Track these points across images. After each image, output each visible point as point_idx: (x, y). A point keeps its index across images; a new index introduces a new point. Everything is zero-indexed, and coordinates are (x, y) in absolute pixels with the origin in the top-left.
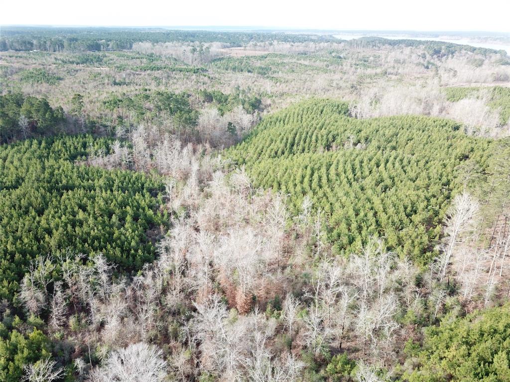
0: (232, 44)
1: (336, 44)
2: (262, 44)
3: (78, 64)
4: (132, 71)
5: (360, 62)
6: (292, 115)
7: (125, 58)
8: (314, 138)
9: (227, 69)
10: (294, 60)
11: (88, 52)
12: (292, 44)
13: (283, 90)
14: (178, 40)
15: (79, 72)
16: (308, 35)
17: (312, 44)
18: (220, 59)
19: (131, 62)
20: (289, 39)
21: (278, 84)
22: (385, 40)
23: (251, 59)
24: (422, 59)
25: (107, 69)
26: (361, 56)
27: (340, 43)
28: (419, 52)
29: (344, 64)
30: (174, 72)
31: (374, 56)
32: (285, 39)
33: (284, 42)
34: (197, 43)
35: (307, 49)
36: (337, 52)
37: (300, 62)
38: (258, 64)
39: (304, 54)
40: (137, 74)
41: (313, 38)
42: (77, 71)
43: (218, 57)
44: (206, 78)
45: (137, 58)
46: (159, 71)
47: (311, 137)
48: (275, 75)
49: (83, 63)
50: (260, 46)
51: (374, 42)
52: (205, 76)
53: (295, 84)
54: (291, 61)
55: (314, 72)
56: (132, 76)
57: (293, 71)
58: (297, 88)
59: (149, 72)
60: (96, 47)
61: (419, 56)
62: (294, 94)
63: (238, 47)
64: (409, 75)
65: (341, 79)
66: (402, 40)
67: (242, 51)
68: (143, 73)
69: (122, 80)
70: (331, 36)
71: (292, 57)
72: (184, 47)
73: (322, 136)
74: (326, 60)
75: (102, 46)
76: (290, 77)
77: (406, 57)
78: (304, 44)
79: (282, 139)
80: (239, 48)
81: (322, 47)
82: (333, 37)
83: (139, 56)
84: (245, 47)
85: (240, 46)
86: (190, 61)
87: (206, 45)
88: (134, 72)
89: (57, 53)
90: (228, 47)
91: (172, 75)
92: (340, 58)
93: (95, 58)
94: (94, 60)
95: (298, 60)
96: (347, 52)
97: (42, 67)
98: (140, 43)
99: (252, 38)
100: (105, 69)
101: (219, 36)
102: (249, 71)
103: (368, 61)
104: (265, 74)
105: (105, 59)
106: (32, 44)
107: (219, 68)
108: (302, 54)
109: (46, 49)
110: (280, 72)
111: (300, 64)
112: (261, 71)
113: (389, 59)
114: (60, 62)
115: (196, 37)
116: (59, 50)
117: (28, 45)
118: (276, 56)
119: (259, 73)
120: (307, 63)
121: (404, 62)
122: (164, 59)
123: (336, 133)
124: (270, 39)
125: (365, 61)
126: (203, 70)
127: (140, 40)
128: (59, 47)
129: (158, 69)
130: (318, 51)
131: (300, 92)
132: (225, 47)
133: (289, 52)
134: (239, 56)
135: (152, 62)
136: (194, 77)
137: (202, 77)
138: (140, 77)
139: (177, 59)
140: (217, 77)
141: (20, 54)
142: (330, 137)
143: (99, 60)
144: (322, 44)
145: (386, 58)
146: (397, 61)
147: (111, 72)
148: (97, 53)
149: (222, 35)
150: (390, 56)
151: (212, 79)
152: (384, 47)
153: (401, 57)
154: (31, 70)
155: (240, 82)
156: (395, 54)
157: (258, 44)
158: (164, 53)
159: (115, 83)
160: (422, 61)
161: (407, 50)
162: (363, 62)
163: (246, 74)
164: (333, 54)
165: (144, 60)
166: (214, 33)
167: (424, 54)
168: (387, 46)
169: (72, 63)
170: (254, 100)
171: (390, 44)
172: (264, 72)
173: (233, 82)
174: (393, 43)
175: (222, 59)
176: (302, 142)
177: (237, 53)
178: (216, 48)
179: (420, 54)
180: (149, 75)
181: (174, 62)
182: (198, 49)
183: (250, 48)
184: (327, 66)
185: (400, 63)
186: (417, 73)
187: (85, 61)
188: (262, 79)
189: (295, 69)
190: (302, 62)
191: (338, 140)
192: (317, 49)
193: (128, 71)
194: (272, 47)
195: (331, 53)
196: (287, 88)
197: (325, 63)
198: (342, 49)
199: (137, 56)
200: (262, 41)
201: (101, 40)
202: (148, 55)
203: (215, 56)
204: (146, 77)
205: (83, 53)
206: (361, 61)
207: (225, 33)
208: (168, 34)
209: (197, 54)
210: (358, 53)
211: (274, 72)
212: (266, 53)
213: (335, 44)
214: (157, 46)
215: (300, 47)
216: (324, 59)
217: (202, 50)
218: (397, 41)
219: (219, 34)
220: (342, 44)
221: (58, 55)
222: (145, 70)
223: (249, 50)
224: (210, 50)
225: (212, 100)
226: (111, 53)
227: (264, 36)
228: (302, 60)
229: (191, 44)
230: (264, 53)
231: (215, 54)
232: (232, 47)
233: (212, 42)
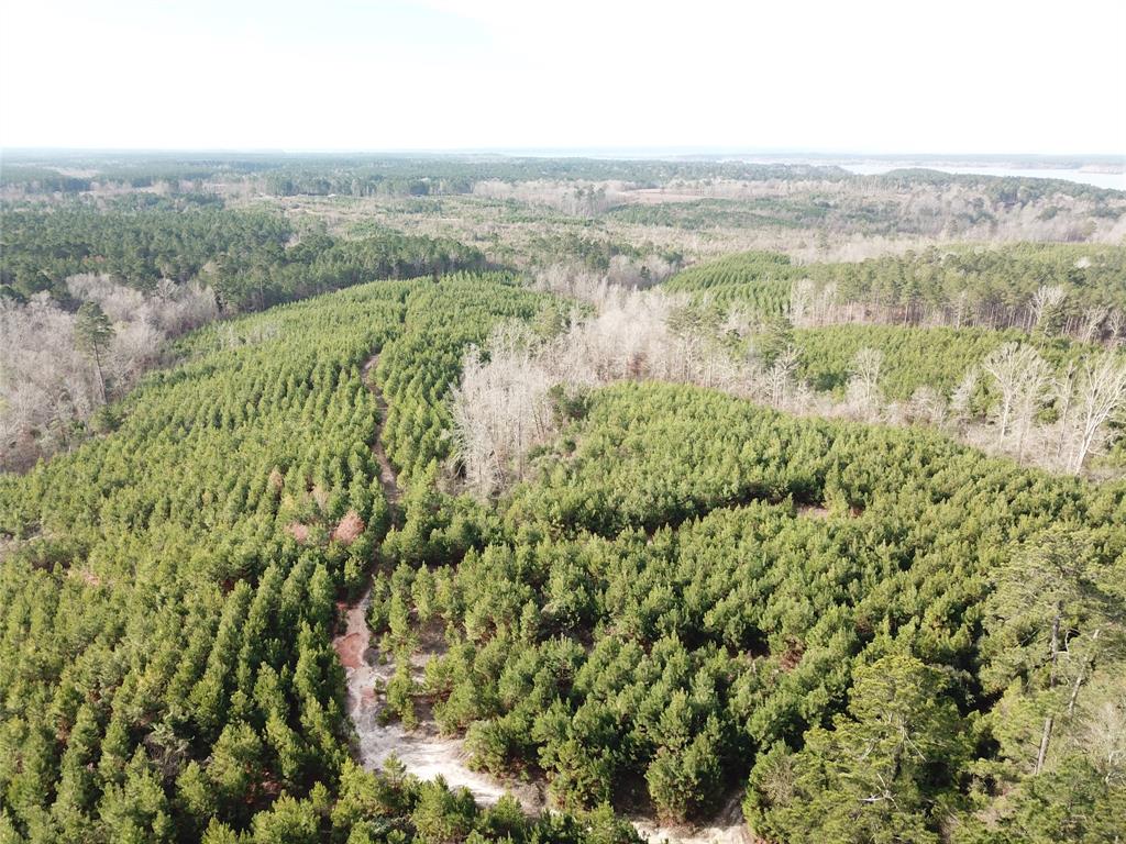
0: (640, 184)
2: (693, 183)
3: (410, 213)
7: (474, 205)
9: (633, 222)
10: (745, 209)
11: (415, 197)
12: (747, 182)
14: (546, 177)
15: (420, 224)
16: (789, 167)
17: (785, 183)
18: (621, 208)
19: (484, 212)
20: (746, 175)
21: (711, 242)
23: (673, 207)
24: (973, 208)
25: (456, 220)
30: (556, 225)
32: (738, 173)
33: (733, 180)
34: (582, 182)
35: (772, 192)
36: (826, 197)
37: (753, 212)
38: (684, 215)
39: (765, 199)
40: (503, 227)
41: (797, 171)
42: (417, 222)
43: (619, 205)
44: (603, 233)
45: (491, 206)
46: (532, 223)
48: (709, 231)
49: (417, 212)
50: (689, 186)
52: (601, 230)
54: (739, 210)
55: (774, 226)
56: (497, 229)
57: (739, 225)
59: (519, 224)
60: (422, 189)
61: (970, 203)
63: (649, 188)
67: (658, 195)
68: (512, 226)
69: (485, 234)
70: (836, 168)
71: (743, 204)
72: (562, 190)
75: (431, 189)
76: (732, 233)
78: (767, 184)
80: (652, 190)
81: (801, 189)
83: (491, 202)
84: (663, 188)
85: (654, 187)
86: (574, 209)
87: (598, 185)
88: (498, 224)
89: (368, 198)
90: (631, 189)
91: (553, 229)
92: (827, 205)
93: (430, 205)
94: (430, 208)
95: (751, 209)
96: (845, 195)
97: (367, 217)
98: (486, 182)
99: (676, 173)
100: (453, 220)
101: (616, 168)
102: (668, 225)
103: (874, 212)
104: (693, 229)
105: (444, 206)
107: (621, 220)
108: (763, 199)
109: (351, 193)
110: (717, 227)
111: (754, 215)
112: (686, 224)
113: (912, 208)
114: (385, 210)
115: (572, 171)
116: (370, 195)
117: (323, 187)
118: (715, 202)
119: (684, 227)
120: (765, 213)
122: (532, 207)
124: (709, 174)
125: (868, 211)
126: (598, 222)
127: (483, 178)
128: (371, 189)
129: (530, 221)
130: (791, 195)
132: (627, 189)
133: (739, 196)
134: (653, 203)
135: (517, 210)
136: (584, 230)
137: (597, 232)
138: (508, 230)
139: (552, 206)
140: (618, 231)
141: (319, 199)
143: (437, 208)
144: (803, 183)
146: (929, 213)
148: (428, 198)
149: (620, 166)
154: (356, 220)
155: (653, 237)
157: (686, 183)
158: (530, 198)
159: (477, 239)
161: (952, 193)
162: (865, 213)
163: (664, 228)
164: (817, 201)
165: (504, 209)
166: (604, 163)
167: (980, 200)
169: (402, 211)
170: (672, 254)
172: (691, 226)
175: (626, 207)
177: (649, 197)
178: (614, 189)
180: (520, 228)
181: (549, 210)
182: (586, 192)
183: (670, 190)
184: (798, 218)
185: (932, 215)
187: (418, 209)
188: (687, 235)
189: (742, 223)
190: (758, 211)
192: (792, 191)
193: (490, 223)
194: (710, 188)
195: (814, 198)
197: (797, 213)
198: (838, 191)
200: (694, 179)
201: (423, 177)
202: (506, 202)
203: (612, 202)
207: (625, 163)
208: (523, 166)
209: (584, 199)
211: (709, 226)
212: (699, 198)
213: (826, 183)
215: (762, 188)
217: (593, 193)
219: (614, 164)
220: (842, 183)
221: (372, 200)
223: (670, 193)
224: (605, 193)
226: (448, 199)
227: (699, 170)
228: (758, 209)
229: (572, 183)
230: (694, 198)
231: (614, 199)
232: (640, 188)
233: (604, 180)
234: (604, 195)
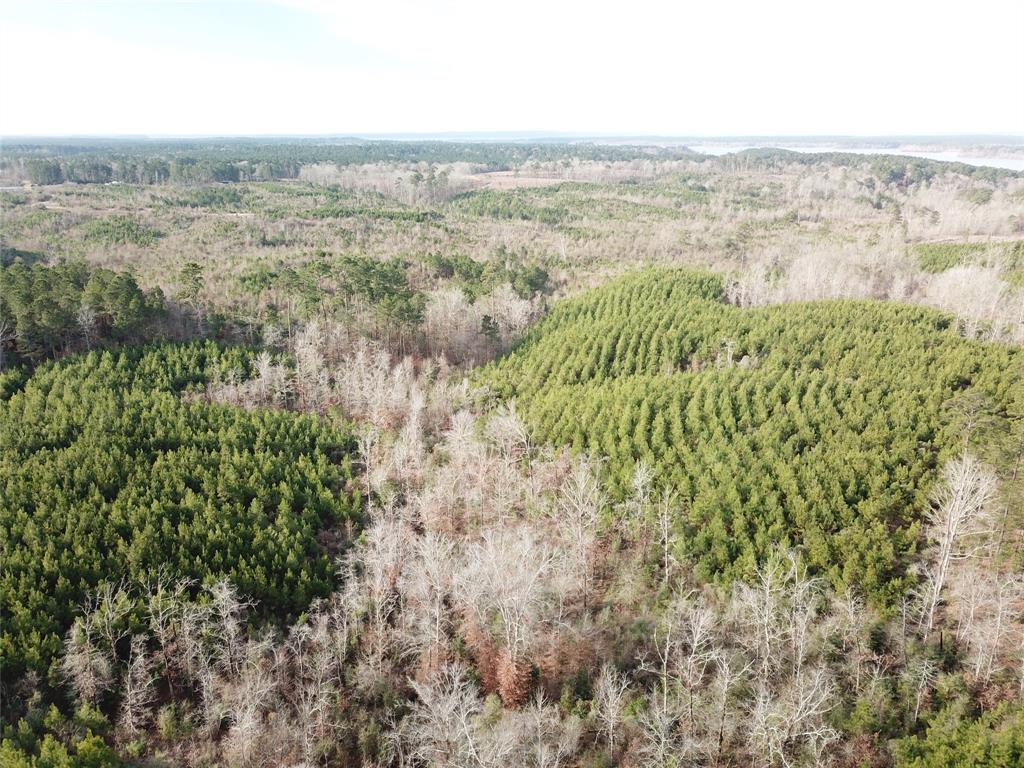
0: (491, 166)
1: (695, 164)
2: (550, 165)
3: (194, 206)
4: (298, 219)
5: (744, 198)
6: (609, 301)
7: (286, 194)
8: (653, 345)
9: (481, 214)
10: (612, 195)
11: (215, 185)
12: (609, 163)
13: (590, 253)
14: (387, 159)
15: (196, 222)
16: (640, 148)
17: (647, 164)
18: (467, 195)
19: (295, 203)
20: (603, 155)
21: (581, 241)
22: (792, 154)
23: (529, 193)
24: (867, 189)
25: (250, 215)
26: (744, 185)
27: (703, 161)
28: (861, 176)
29: (712, 201)
30: (378, 220)
31: (772, 185)
32: (596, 154)
33: (592, 161)
34: (424, 164)
35: (638, 173)
36: (698, 178)
37: (623, 198)
38: (542, 203)
39: (632, 183)
40: (308, 225)
41: (649, 151)
42: (193, 220)
43: (464, 192)
44: (441, 231)
45: (307, 194)
46: (350, 219)
47: (647, 343)
48: (575, 224)
49: (204, 204)
50: (546, 169)
51: (768, 158)
52: (439, 227)
53: (615, 242)
54: (606, 196)
55: (653, 216)
56: (297, 229)
57: (611, 216)
58: (619, 248)
59: (330, 220)
60: (232, 174)
61: (862, 184)
62: (613, 260)
63: (502, 170)
64: (841, 220)
65: (707, 229)
66: (826, 154)
67: (512, 179)
68: (319, 223)
69: (277, 236)
70: (684, 148)
71: (609, 188)
72: (398, 173)
73: (670, 342)
74: (675, 194)
75: (241, 173)
76: (605, 227)
77: (836, 187)
78: (631, 164)
79: (590, 348)
80: (505, 173)
81: (667, 170)
82: (690, 151)
83: (312, 189)
84: (517, 171)
85: (507, 169)
86: (410, 197)
87: (441, 168)
88: (302, 221)
89: (155, 186)
90: (483, 171)
91: (375, 226)
92: (704, 189)
93: (228, 194)
94: (226, 199)
95: (620, 193)
96: (717, 177)
97: (126, 213)
98: (315, 166)
99: (530, 155)
100: (245, 216)
101: (467, 150)
102: (525, 218)
103: (758, 195)
104: (556, 222)
105: (246, 196)
106: (109, 171)
107: (466, 211)
108: (628, 182)
109: (135, 180)
110: (585, 218)
111: (626, 202)
112: (547, 216)
113: (800, 191)
114: (161, 203)
115: (421, 153)
116: (160, 182)
117: (101, 173)
118: (578, 186)
119: (544, 221)
120: (637, 199)
121: (831, 196)
122: (359, 195)
123: (697, 335)
124: (566, 155)
125: (753, 195)
126: (434, 215)
127: (315, 161)
128: (159, 174)
129: (348, 214)
130: (659, 177)
131: (625, 256)
132: (477, 171)
133: (603, 179)
134: (505, 188)
135: (336, 201)
136: (417, 228)
137: (432, 229)
138: (313, 229)
139: (385, 194)
140: (462, 228)
141: (86, 189)
142: (687, 343)
143: (235, 199)
144: (667, 164)
145: (795, 188)
146: (818, 195)
147: (258, 221)
148: (232, 185)
149: (471, 149)
150: (803, 185)
151: (453, 232)
152: (790, 167)
153: (825, 187)
154: (106, 219)
155: (506, 238)
156: (812, 181)
157: (543, 165)
158: (359, 184)
159: (265, 243)
160: (867, 193)
161: (837, 174)
162: (748, 197)
163: (519, 222)
164: (690, 183)
165: (322, 198)
166: (457, 145)
167: (871, 180)
168: (797, 166)
169: (184, 204)
170: (533, 272)
171: (802, 162)
172: (552, 219)
173: (494, 238)
174: (807, 160)
175: (472, 194)
176: (629, 354)
177: (501, 181)
178: (459, 174)
179: (861, 180)
180: (330, 225)
181: (379, 200)
182: (426, 176)
183: (524, 173)
184: (678, 205)
185: (823, 198)
186: (857, 216)
187: (208, 200)
188: (549, 232)
189: (614, 212)
190: (628, 197)
191: (703, 348)
192: (658, 172)
193: (290, 219)
194: (569, 170)
195: (685, 181)
196: (600, 249)
197: (675, 199)
198: (707, 172)
199: (309, 190)
200: (549, 160)
201: (240, 161)
202: (329, 189)
203: (457, 188)
204: (324, 229)
205: (207, 185)
206: (745, 194)
207: (478, 145)
208: (369, 148)
209: (422, 185)
210: (740, 179)
211: (574, 218)
212: (558, 181)
213: (693, 164)
214: (347, 172)
215: (624, 170)
216: (672, 191)
217: (434, 178)
218: (815, 155)
219: (466, 146)
220: (708, 163)
221: (157, 189)
222: (323, 217)
223: (527, 176)
224: (449, 177)
225: (452, 274)
226: (259, 186)
227: (553, 150)
228: (629, 194)
229: (413, 166)
230: (553, 182)
231: (459, 184)
232: (492, 170)
233: (452, 162)
234: (447, 180)
